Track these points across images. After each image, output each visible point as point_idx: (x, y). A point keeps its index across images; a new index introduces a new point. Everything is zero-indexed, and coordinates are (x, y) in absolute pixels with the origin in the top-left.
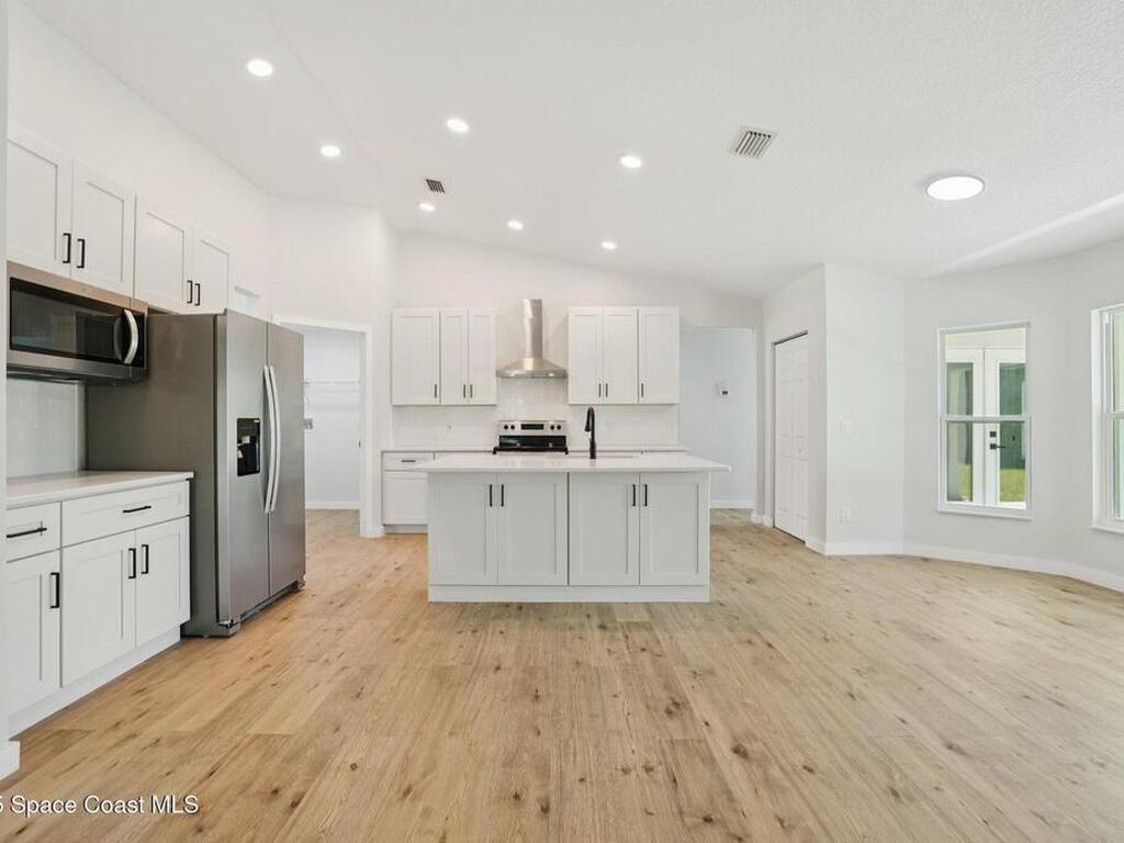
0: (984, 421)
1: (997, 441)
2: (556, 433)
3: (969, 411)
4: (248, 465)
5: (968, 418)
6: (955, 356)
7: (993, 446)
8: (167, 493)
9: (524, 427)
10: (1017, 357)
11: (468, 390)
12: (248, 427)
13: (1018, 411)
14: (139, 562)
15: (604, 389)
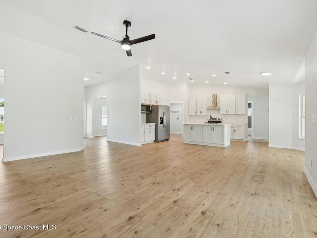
4: (162, 122)
8: (153, 125)
11: (201, 112)
12: (161, 118)
14: (150, 132)
15: (227, 111)
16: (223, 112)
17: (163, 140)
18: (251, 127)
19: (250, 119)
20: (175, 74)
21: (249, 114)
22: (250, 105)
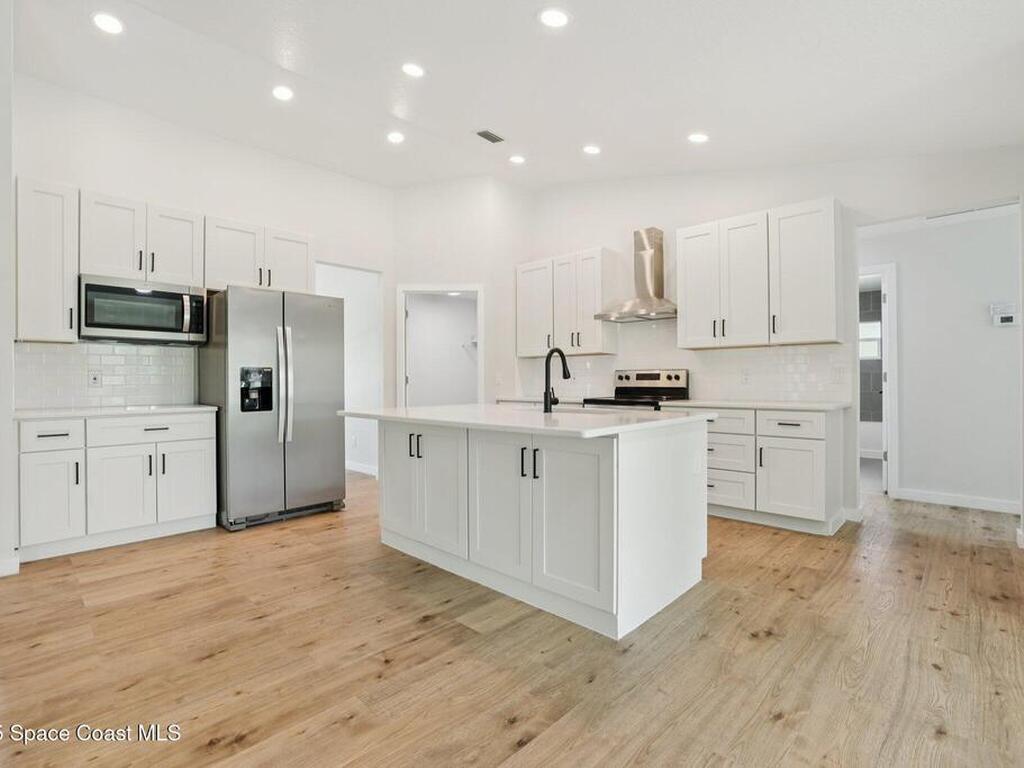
2: (674, 383)
8: (188, 420)
9: (640, 377)
11: (575, 339)
14: (159, 465)
15: (719, 327)
16: (692, 330)
17: (280, 513)
18: (879, 418)
19: (871, 377)
20: (400, 110)
21: (869, 352)
22: (871, 304)
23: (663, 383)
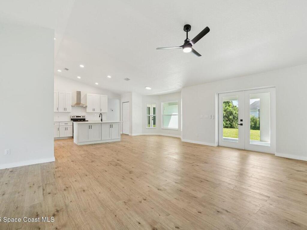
0: (151, 116)
1: (153, 119)
2: (83, 118)
3: (149, 114)
5: (149, 115)
6: (148, 106)
7: (152, 120)
9: (77, 117)
10: (155, 106)
13: (155, 114)
23: (81, 118)
